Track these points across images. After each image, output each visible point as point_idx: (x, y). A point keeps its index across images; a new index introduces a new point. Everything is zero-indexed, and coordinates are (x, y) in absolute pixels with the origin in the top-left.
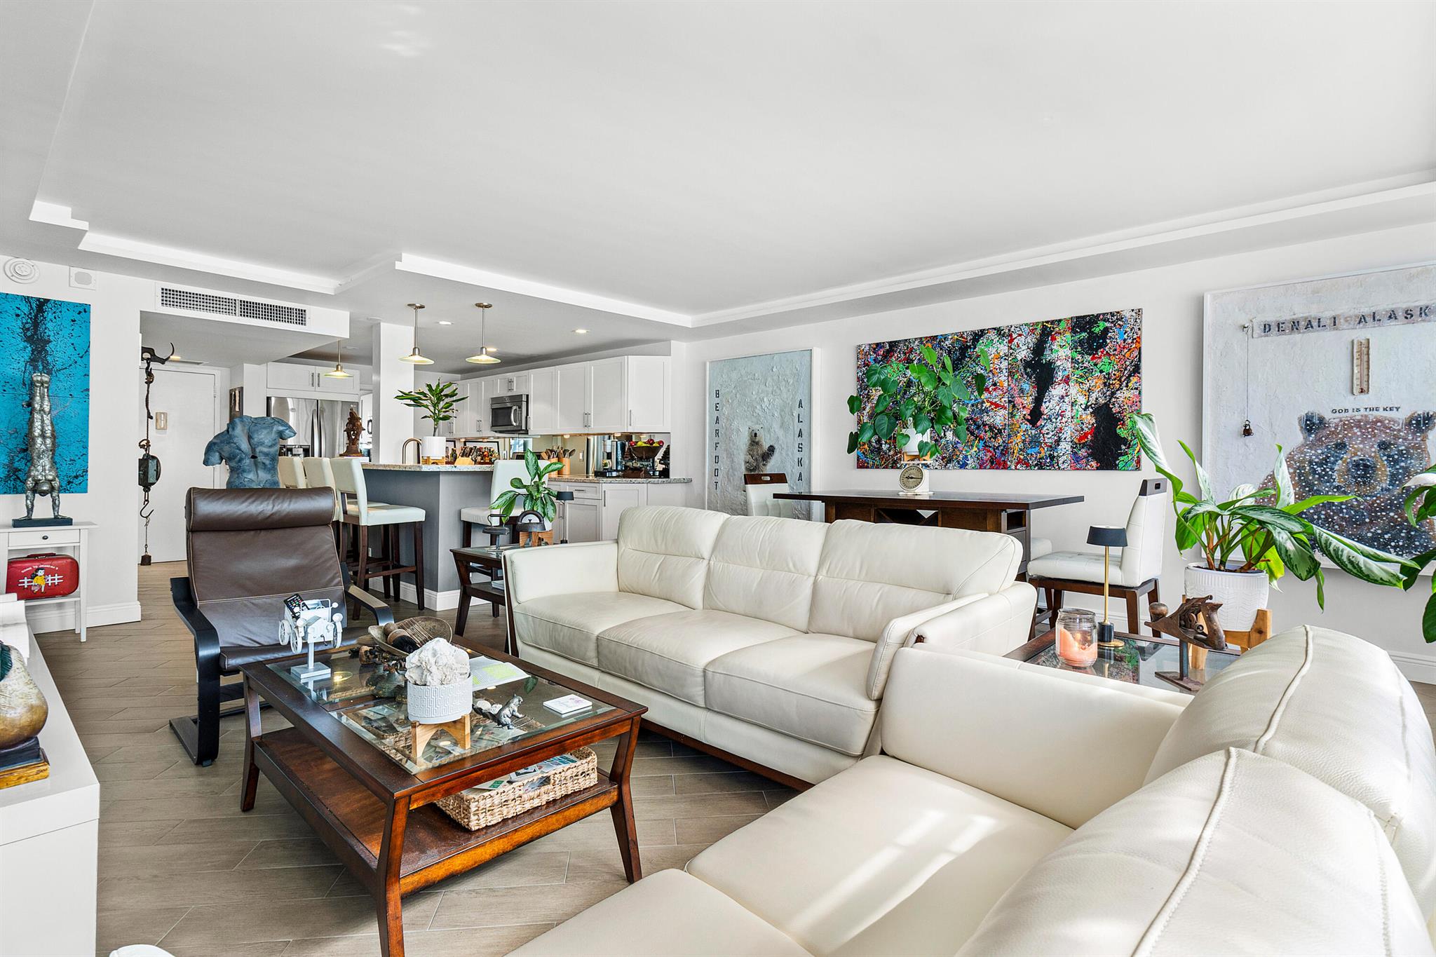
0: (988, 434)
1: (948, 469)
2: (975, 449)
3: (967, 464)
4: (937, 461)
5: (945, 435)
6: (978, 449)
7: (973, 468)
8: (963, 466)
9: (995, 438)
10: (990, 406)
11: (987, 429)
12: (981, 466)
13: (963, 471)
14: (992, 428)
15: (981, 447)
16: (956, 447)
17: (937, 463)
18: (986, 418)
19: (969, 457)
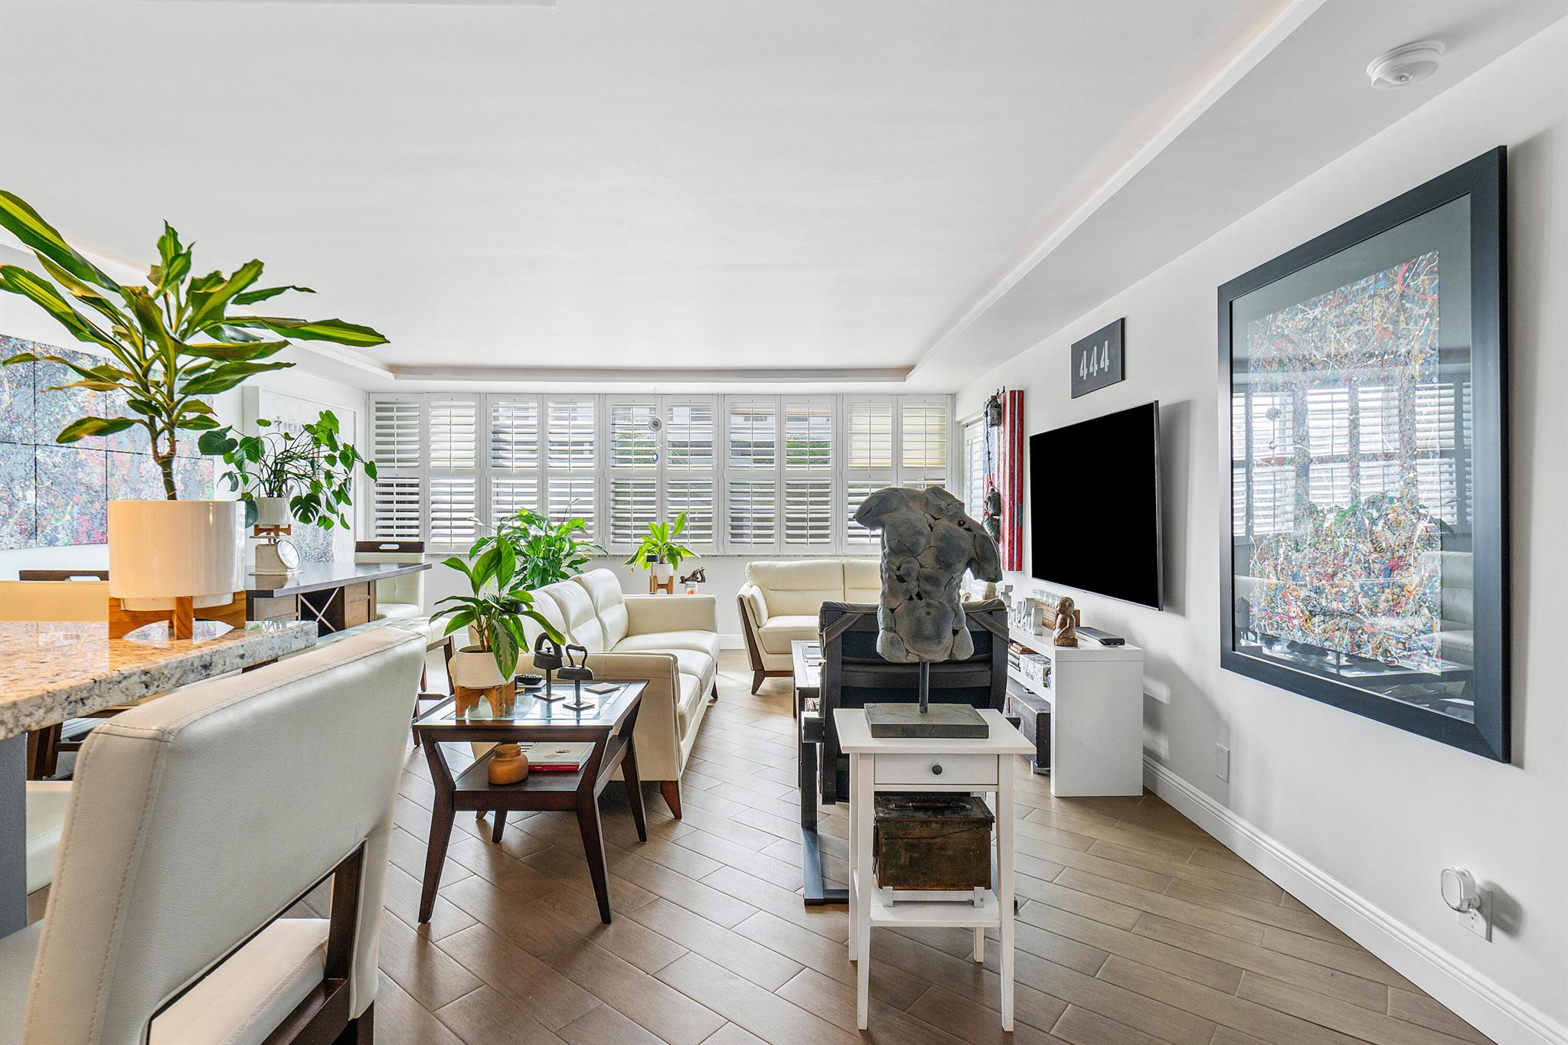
0: (85, 496)
1: (31, 547)
2: (68, 517)
3: (58, 540)
4: (12, 536)
5: (24, 496)
6: (72, 517)
7: (66, 545)
8: (51, 542)
9: (91, 502)
10: (86, 459)
11: (83, 490)
12: (77, 542)
13: (52, 548)
14: (89, 487)
15: (76, 515)
16: (43, 515)
17: (13, 540)
18: (80, 476)
19: (60, 528)
